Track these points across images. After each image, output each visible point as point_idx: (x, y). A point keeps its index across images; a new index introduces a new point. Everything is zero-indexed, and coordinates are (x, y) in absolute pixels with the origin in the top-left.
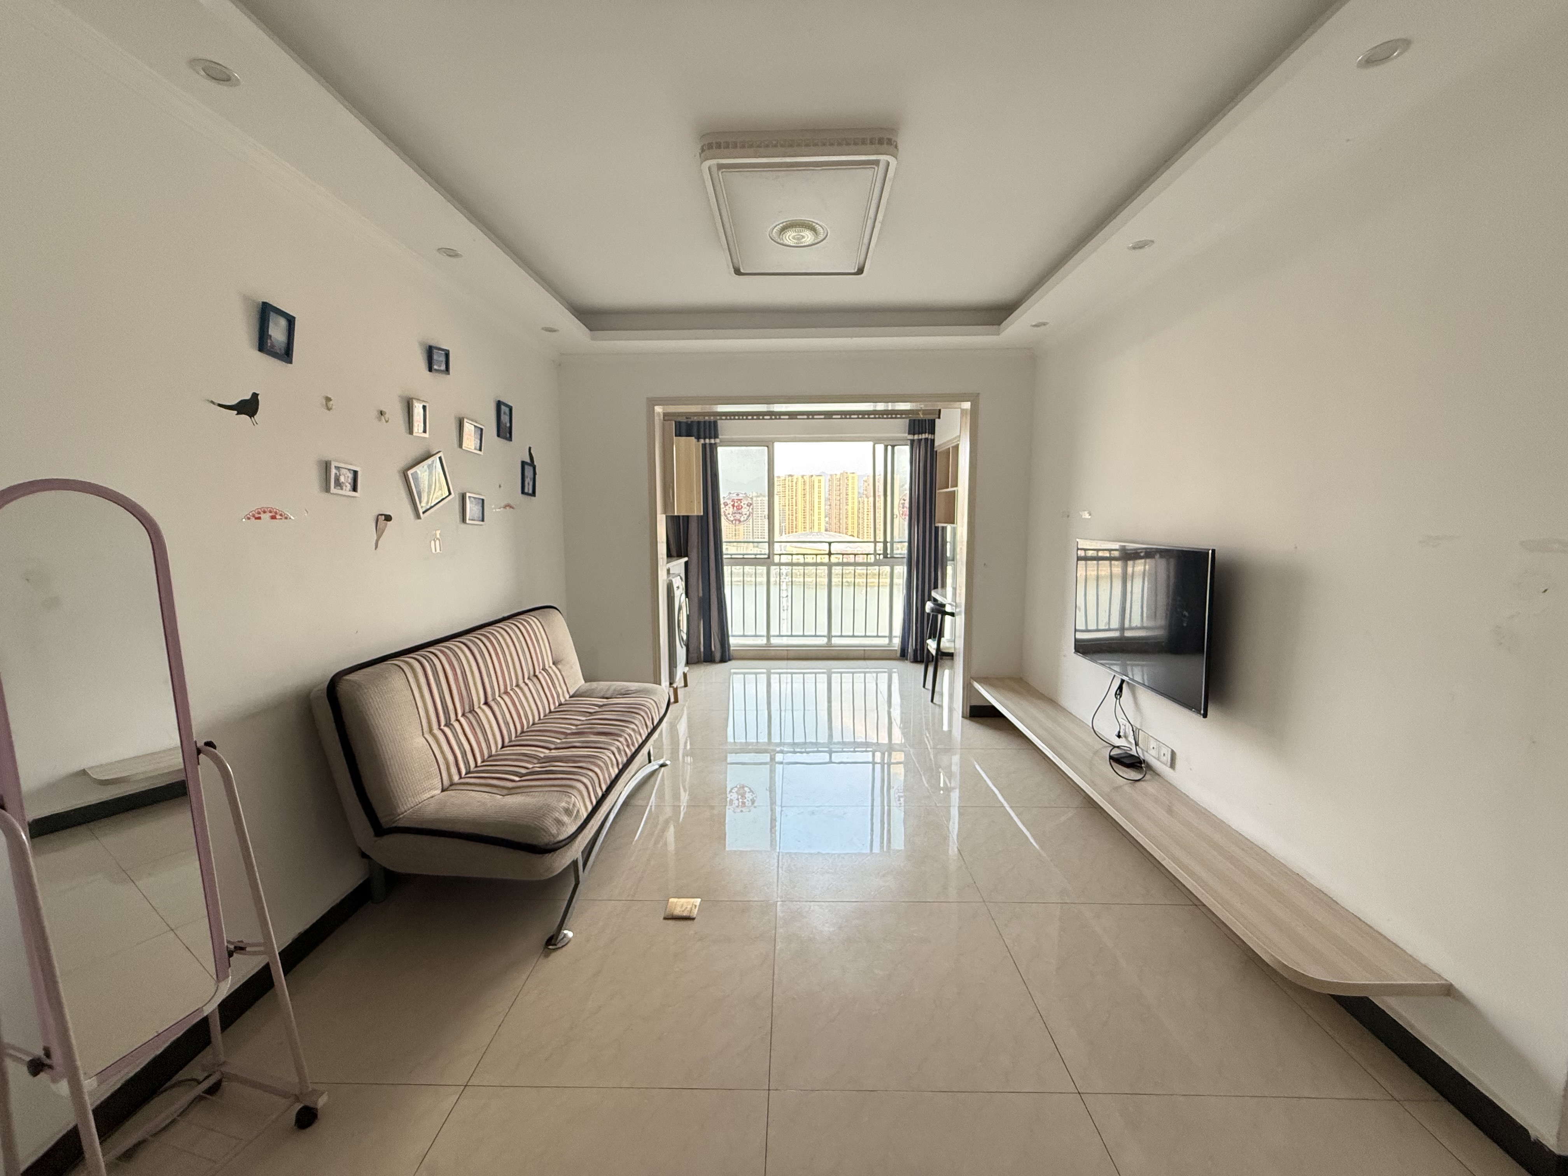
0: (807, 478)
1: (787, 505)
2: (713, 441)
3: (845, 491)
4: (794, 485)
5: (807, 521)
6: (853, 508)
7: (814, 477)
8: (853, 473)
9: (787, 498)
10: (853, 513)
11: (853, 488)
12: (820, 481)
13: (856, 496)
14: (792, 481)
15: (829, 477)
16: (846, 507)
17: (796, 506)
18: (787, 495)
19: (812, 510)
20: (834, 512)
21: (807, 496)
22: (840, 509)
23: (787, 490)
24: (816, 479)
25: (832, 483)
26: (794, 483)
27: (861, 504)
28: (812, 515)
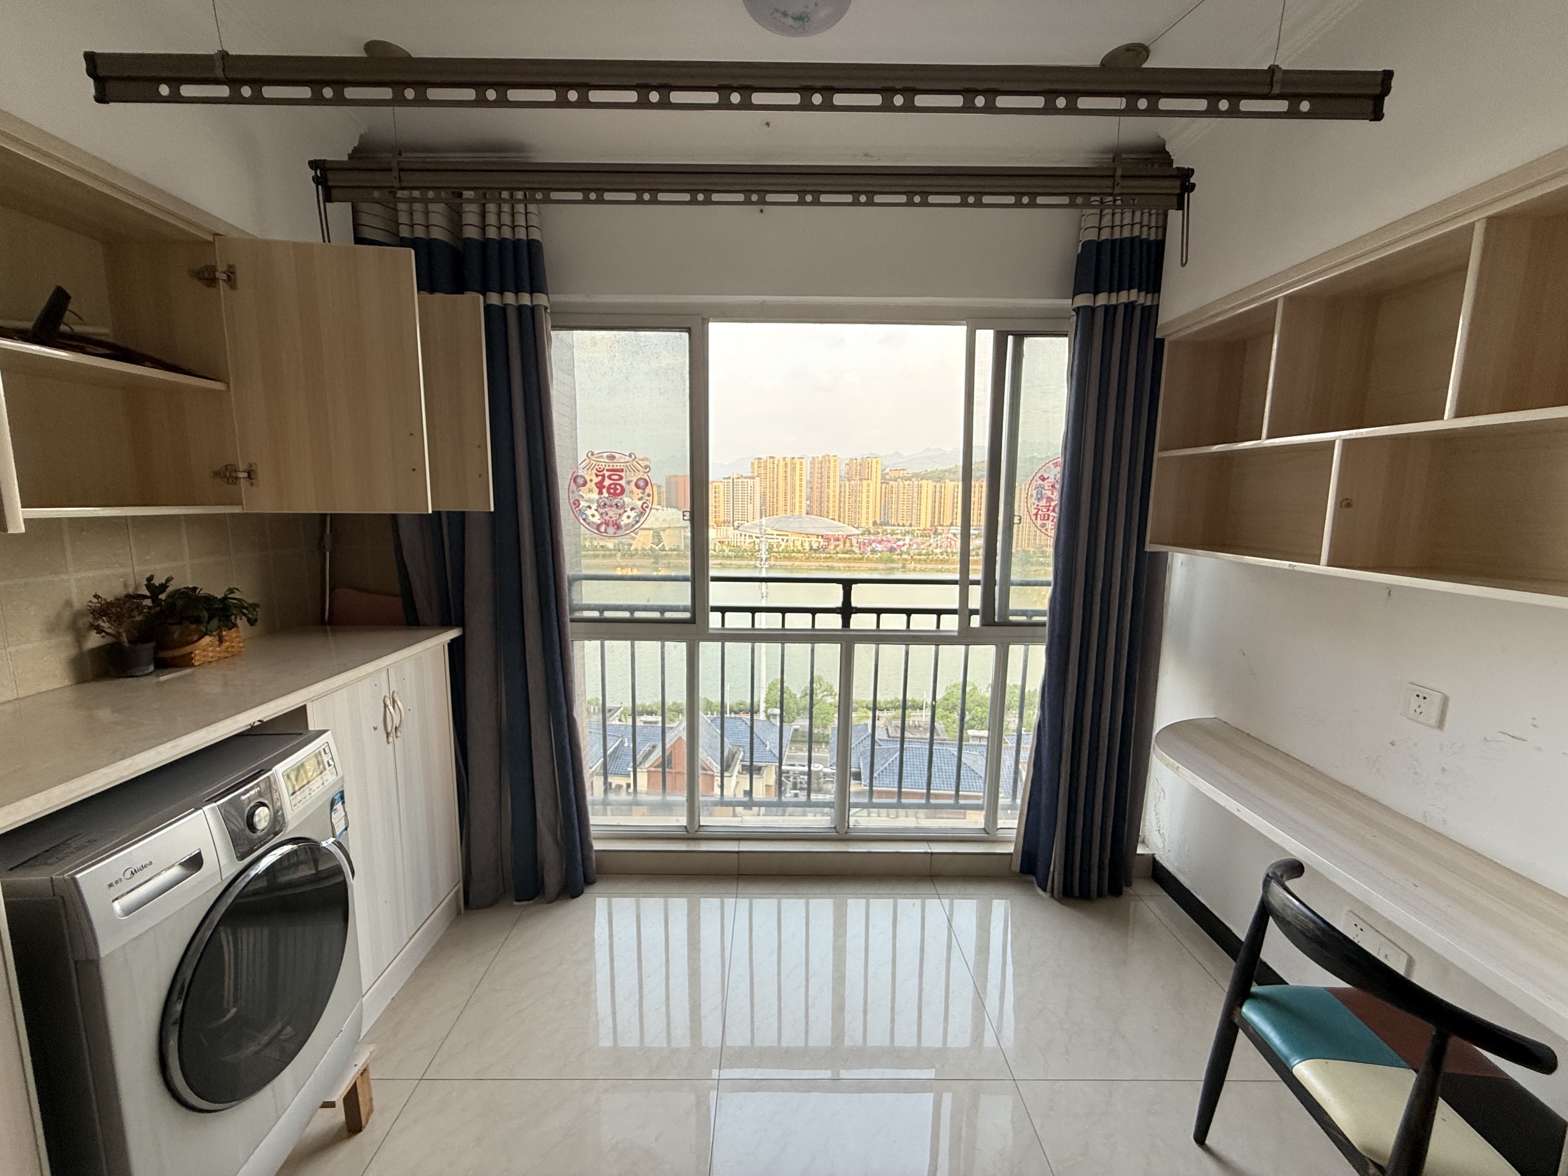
0: (788, 461)
1: (768, 487)
2: (526, 299)
3: (826, 474)
4: (776, 467)
5: (788, 505)
6: (834, 491)
7: (796, 459)
8: (835, 456)
9: (768, 480)
10: (834, 496)
11: (835, 472)
12: (801, 464)
13: (838, 479)
14: (773, 463)
15: (811, 459)
16: (827, 490)
17: (777, 488)
18: (768, 477)
19: (793, 492)
20: (816, 494)
21: (789, 478)
22: (821, 492)
23: (768, 472)
24: (798, 462)
25: (814, 466)
26: (776, 465)
27: (843, 487)
28: (793, 498)
